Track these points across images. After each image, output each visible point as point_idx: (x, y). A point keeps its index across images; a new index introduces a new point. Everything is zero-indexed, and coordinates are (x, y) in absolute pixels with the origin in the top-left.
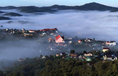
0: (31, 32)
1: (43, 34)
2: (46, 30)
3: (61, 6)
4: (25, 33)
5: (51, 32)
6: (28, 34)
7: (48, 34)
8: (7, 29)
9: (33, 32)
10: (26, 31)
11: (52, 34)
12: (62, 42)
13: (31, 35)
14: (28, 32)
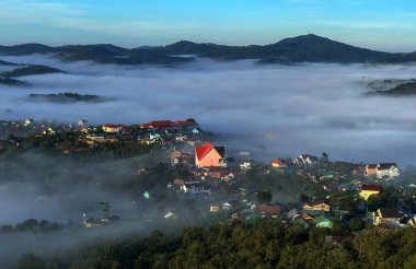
0: (109, 130)
1: (152, 137)
2: (160, 126)
3: (203, 45)
4: (91, 133)
5: (176, 131)
6: (101, 139)
7: (167, 139)
8: (28, 122)
9: (117, 130)
10: (92, 127)
11: (181, 139)
12: (217, 164)
13: (112, 140)
14: (100, 132)
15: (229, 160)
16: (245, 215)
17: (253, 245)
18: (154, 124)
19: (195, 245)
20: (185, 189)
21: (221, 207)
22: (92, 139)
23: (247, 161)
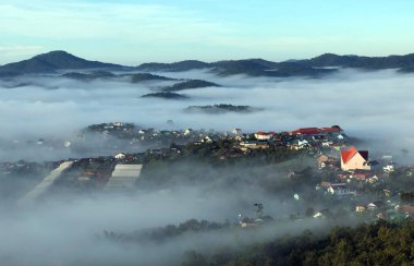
0: (261, 137)
1: (300, 143)
2: (307, 133)
3: (345, 57)
4: (244, 140)
5: (322, 137)
6: (254, 146)
7: (314, 145)
8: (187, 131)
9: (268, 137)
10: (245, 135)
11: (327, 144)
12: (361, 167)
13: (264, 147)
14: (252, 139)
15: (373, 163)
16: (390, 214)
17: (399, 244)
18: (301, 130)
19: (343, 243)
20: (332, 191)
21: (366, 208)
22: (245, 146)
23: (390, 164)
